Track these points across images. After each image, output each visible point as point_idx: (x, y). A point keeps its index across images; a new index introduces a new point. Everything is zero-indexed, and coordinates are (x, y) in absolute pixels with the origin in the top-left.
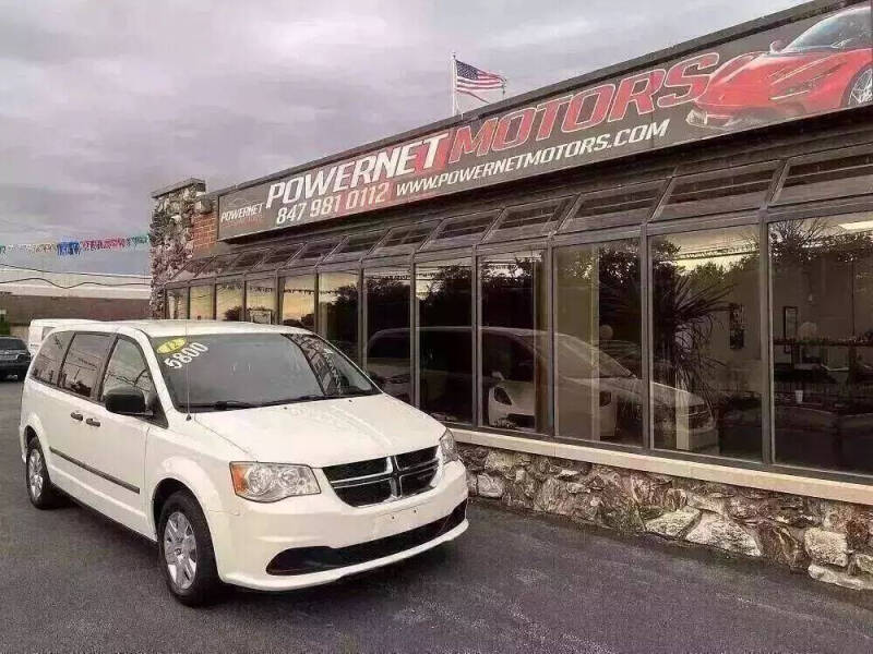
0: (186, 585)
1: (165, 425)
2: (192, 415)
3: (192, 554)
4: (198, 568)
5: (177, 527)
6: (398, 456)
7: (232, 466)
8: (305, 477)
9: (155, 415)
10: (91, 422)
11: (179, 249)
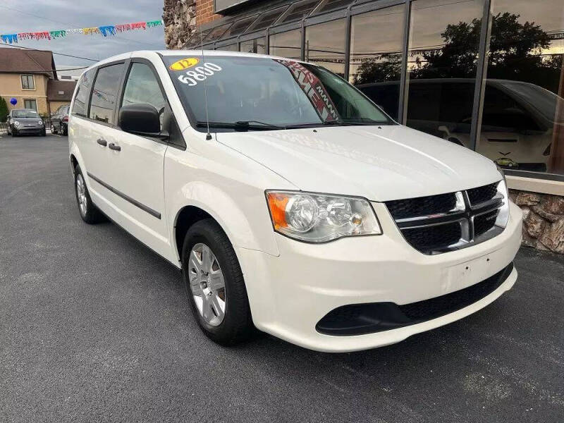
0: (215, 322)
1: (183, 147)
2: (213, 135)
3: (221, 292)
4: (228, 307)
5: (200, 258)
6: (469, 191)
7: (269, 195)
8: (359, 212)
9: (173, 137)
10: (113, 147)
11: (187, 28)
